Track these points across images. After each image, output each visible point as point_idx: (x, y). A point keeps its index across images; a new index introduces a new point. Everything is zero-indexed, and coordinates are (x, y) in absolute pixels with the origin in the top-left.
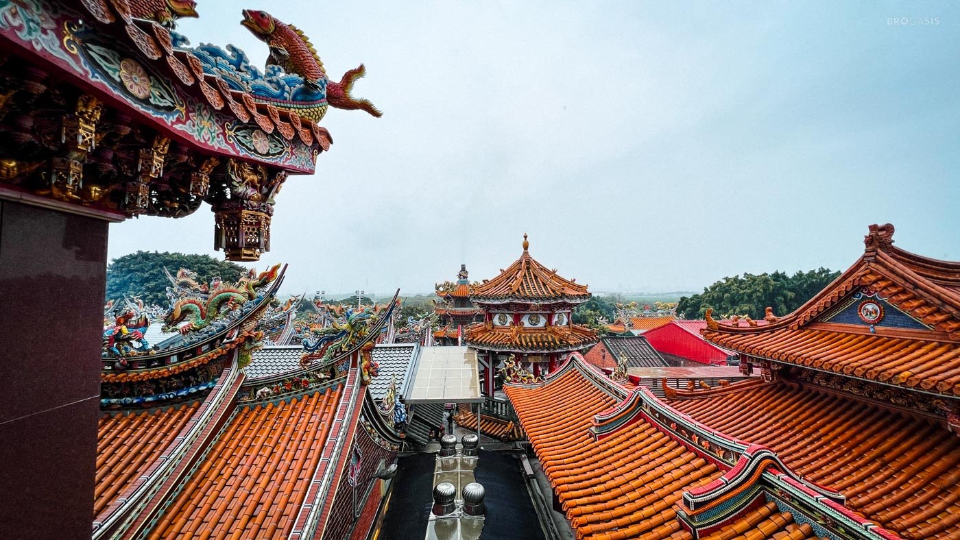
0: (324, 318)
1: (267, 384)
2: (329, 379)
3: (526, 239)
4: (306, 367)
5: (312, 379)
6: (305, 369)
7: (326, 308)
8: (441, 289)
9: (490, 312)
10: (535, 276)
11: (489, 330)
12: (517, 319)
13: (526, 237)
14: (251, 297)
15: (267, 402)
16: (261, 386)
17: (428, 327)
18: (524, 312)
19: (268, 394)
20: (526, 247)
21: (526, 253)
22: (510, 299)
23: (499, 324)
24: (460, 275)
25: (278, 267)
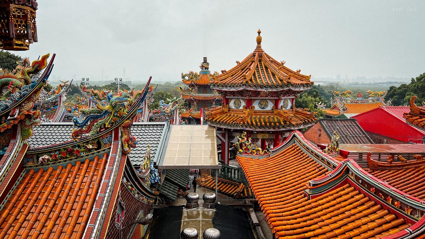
0: (90, 100)
1: (47, 152)
2: (96, 149)
3: (259, 35)
4: (77, 140)
5: (83, 149)
6: (76, 141)
7: (91, 92)
8: (187, 78)
9: (227, 97)
10: (266, 67)
11: (226, 112)
12: (249, 104)
13: (259, 33)
14: (27, 82)
15: (48, 166)
16: (42, 154)
17: (176, 109)
18: (255, 98)
19: (48, 160)
20: (259, 41)
21: (259, 47)
22: (244, 87)
23: (234, 107)
24: (203, 66)
25: (47, 57)
